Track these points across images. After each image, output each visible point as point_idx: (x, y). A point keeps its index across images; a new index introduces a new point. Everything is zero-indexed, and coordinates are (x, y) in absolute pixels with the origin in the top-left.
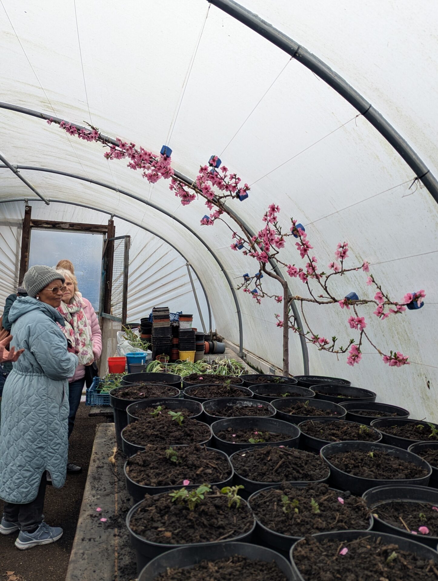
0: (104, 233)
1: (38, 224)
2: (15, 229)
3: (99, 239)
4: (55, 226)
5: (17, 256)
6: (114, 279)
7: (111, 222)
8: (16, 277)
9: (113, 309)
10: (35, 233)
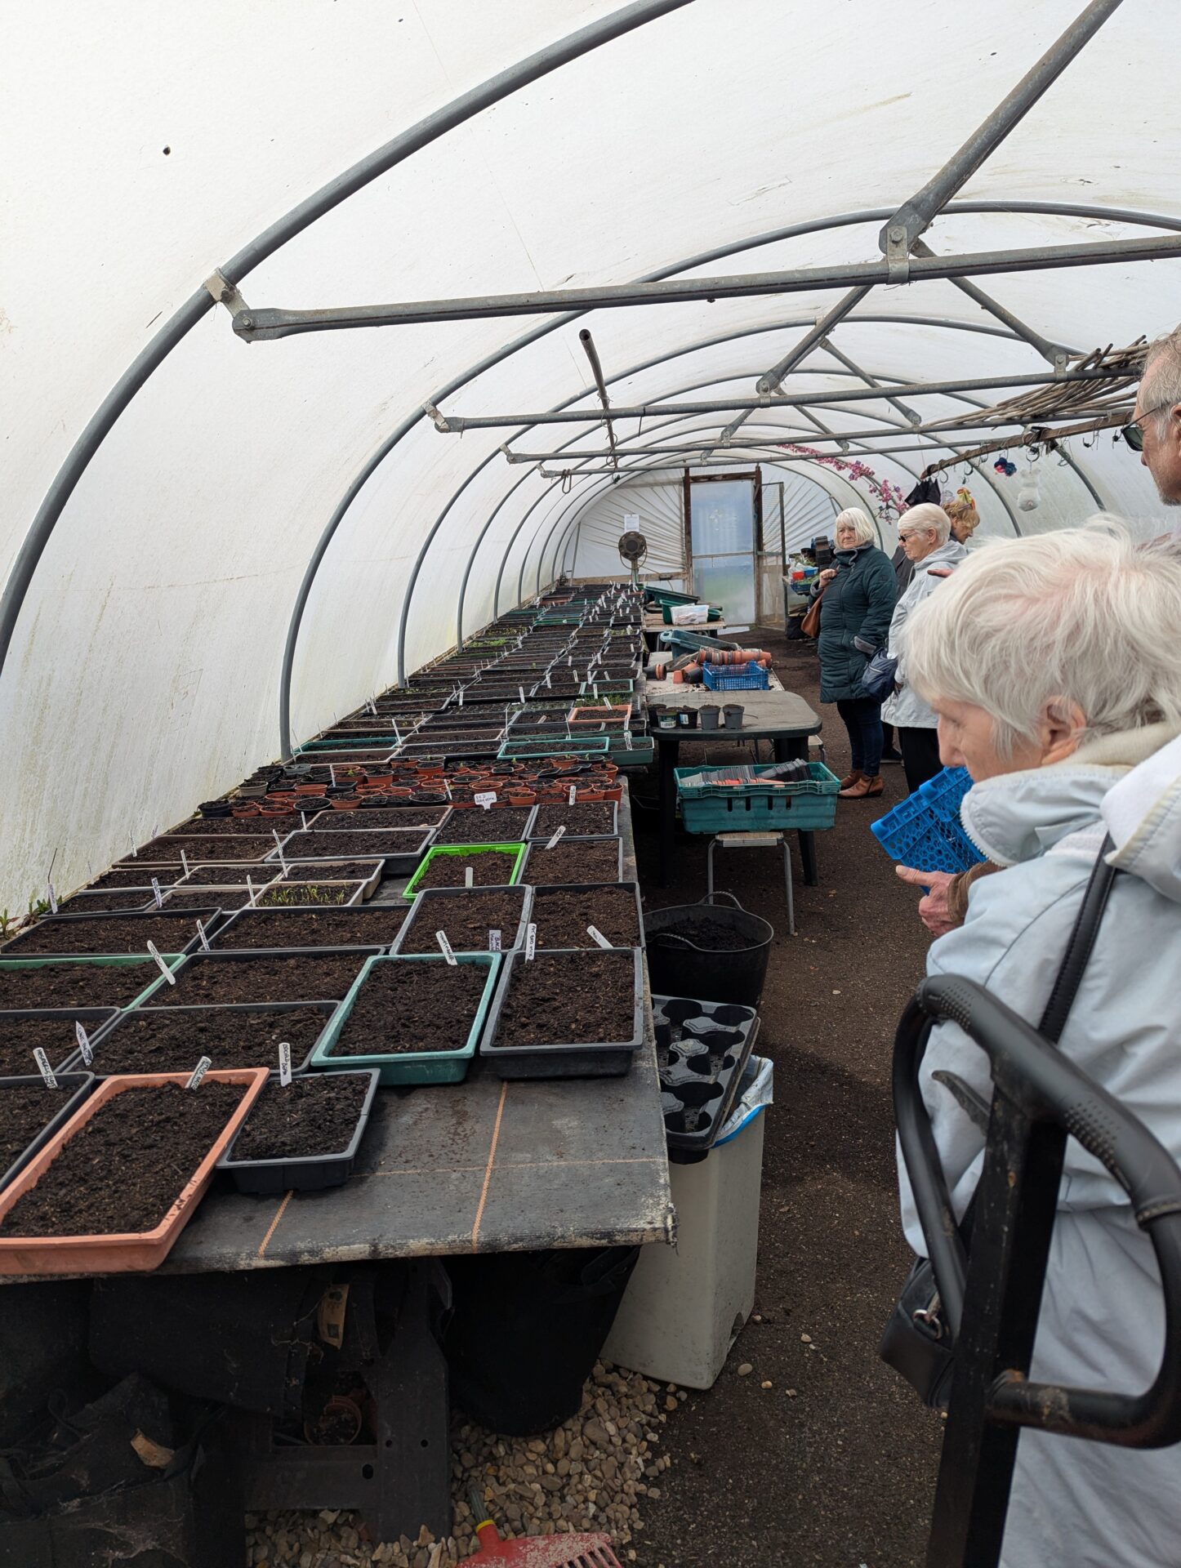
0: (752, 479)
1: (697, 479)
2: (677, 487)
3: (748, 485)
4: (710, 478)
5: (681, 511)
6: (764, 520)
7: (758, 468)
8: (681, 527)
9: (765, 547)
10: (694, 488)
